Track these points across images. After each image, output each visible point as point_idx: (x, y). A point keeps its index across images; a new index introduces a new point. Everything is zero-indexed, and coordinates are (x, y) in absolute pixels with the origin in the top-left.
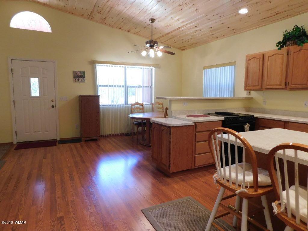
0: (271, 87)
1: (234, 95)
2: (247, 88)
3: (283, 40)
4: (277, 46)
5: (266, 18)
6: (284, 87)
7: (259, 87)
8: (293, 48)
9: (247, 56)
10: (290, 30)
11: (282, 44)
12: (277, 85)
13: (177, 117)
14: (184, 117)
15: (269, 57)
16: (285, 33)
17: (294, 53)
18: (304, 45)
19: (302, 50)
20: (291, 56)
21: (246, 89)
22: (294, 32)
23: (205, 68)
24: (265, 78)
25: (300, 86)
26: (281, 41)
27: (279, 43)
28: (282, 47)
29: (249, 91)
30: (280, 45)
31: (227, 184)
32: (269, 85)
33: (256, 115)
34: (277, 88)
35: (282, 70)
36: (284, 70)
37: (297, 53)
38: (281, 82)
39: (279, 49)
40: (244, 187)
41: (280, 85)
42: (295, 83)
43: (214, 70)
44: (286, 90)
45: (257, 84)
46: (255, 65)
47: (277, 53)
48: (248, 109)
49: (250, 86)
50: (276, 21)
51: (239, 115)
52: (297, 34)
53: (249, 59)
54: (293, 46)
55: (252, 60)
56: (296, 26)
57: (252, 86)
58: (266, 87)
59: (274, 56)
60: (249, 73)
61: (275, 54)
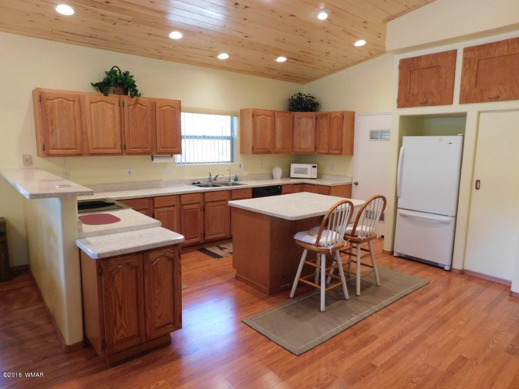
0: (101, 151)
5: (69, 33)
6: (120, 151)
7: (78, 151)
9: (42, 92)
12: (110, 148)
15: (91, 103)
17: (129, 105)
19: (138, 105)
20: (125, 109)
21: (46, 155)
25: (140, 151)
32: (97, 148)
36: (118, 127)
37: (132, 106)
38: (115, 144)
41: (114, 148)
42: (135, 146)
44: (122, 155)
45: (73, 146)
47: (104, 99)
49: (57, 149)
50: (72, 42)
53: (48, 98)
57: (62, 149)
58: (92, 151)
59: (100, 103)
60: (52, 124)
61: (101, 101)
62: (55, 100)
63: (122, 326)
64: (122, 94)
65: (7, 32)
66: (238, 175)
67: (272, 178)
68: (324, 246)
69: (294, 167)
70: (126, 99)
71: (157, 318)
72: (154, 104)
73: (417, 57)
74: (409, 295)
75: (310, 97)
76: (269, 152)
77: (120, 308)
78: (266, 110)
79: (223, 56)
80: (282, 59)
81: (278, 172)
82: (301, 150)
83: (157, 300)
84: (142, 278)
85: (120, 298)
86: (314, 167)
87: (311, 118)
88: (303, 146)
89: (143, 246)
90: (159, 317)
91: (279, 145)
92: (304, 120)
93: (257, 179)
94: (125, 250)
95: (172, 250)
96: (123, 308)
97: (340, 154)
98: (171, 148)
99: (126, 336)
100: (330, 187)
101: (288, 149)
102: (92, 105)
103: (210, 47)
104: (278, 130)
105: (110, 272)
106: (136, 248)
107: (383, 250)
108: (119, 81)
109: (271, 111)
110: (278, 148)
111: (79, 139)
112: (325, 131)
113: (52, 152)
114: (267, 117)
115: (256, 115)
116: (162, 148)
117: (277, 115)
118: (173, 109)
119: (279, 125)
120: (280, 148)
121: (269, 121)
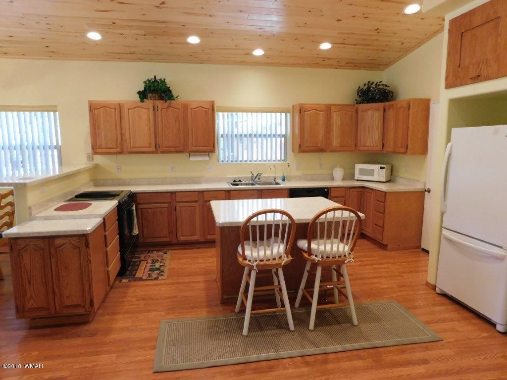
0: (137, 150)
3: (145, 91)
6: (154, 150)
7: (119, 150)
9: (91, 103)
12: (145, 147)
15: (129, 109)
17: (162, 109)
19: (171, 108)
20: (159, 113)
21: (95, 153)
24: (126, 138)
25: (173, 149)
27: (139, 93)
32: (134, 147)
34: (145, 151)
35: (150, 129)
36: (152, 129)
37: (165, 110)
38: (150, 144)
39: (141, 101)
41: (149, 147)
42: (168, 146)
44: (157, 153)
45: (114, 146)
46: (108, 119)
47: (140, 105)
50: (123, 60)
53: (96, 109)
57: (106, 148)
58: (130, 150)
59: (136, 108)
60: (98, 128)
61: (137, 107)
62: (101, 109)
63: (31, 297)
64: (158, 100)
65: (63, 60)
66: (285, 175)
67: (332, 179)
68: (250, 261)
69: (359, 167)
70: (159, 103)
71: (65, 298)
72: (185, 106)
73: (470, 11)
74: (380, 349)
75: (383, 85)
76: (322, 150)
77: (30, 282)
78: (319, 104)
79: (258, 52)
80: (326, 46)
81: (338, 173)
82: (366, 148)
83: (64, 281)
84: (48, 260)
85: (29, 273)
86: (382, 168)
87: (378, 110)
88: (368, 144)
89: (46, 232)
90: (68, 297)
91: (335, 142)
92: (370, 113)
93: (313, 180)
94: (29, 233)
95: (78, 239)
96: (32, 282)
97: (405, 153)
98: (203, 147)
99: (35, 306)
100: (386, 193)
101: (350, 146)
102: (130, 111)
103: (236, 46)
104: (335, 126)
105: (19, 250)
106: (38, 233)
107: (427, 282)
108: (152, 88)
109: (325, 105)
110: (334, 145)
111: (119, 140)
112: (391, 124)
113: (98, 150)
114: (319, 112)
115: (304, 110)
116: (195, 147)
117: (332, 109)
118: (205, 110)
119: (336, 120)
120: (338, 145)
121: (322, 116)
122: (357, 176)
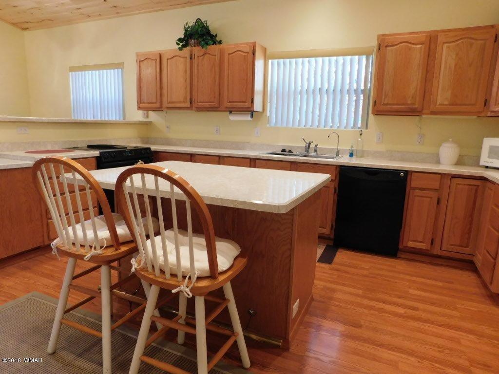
0: (174, 105)
1: (124, 118)
2: (142, 105)
3: (184, 37)
4: (178, 44)
6: (189, 105)
8: (197, 50)
9: (138, 55)
10: (191, 23)
11: (184, 43)
12: (180, 102)
13: (5, 155)
14: (22, 154)
15: (167, 59)
16: (186, 27)
17: (198, 57)
18: (209, 47)
19: (207, 55)
20: (195, 61)
21: (139, 108)
22: (196, 27)
23: (73, 69)
24: (165, 91)
25: (207, 105)
26: (182, 37)
27: (180, 40)
28: (184, 46)
29: (146, 112)
30: (181, 44)
31: (73, 250)
32: (170, 102)
33: (154, 148)
34: (181, 106)
35: (186, 81)
36: (188, 80)
37: (201, 58)
38: (185, 98)
39: (180, 49)
40: (98, 247)
41: (184, 102)
43: (89, 74)
44: (192, 110)
45: (154, 101)
46: (150, 71)
47: (177, 54)
48: (145, 140)
49: (145, 103)
50: (176, 6)
51: (126, 148)
52: (199, 30)
53: (141, 61)
54: (197, 47)
55: (145, 62)
56: (199, 19)
57: (148, 103)
58: (167, 105)
59: (175, 58)
61: (175, 56)
69: (489, 144)
72: (223, 51)
76: (413, 112)
78: (415, 33)
98: (240, 102)
101: (474, 105)
102: (169, 61)
109: (429, 33)
110: (439, 102)
114: (412, 46)
115: (386, 44)
116: (230, 102)
117: (441, 39)
118: (244, 54)
119: (447, 57)
120: (446, 102)
121: (418, 54)
122: (485, 160)
